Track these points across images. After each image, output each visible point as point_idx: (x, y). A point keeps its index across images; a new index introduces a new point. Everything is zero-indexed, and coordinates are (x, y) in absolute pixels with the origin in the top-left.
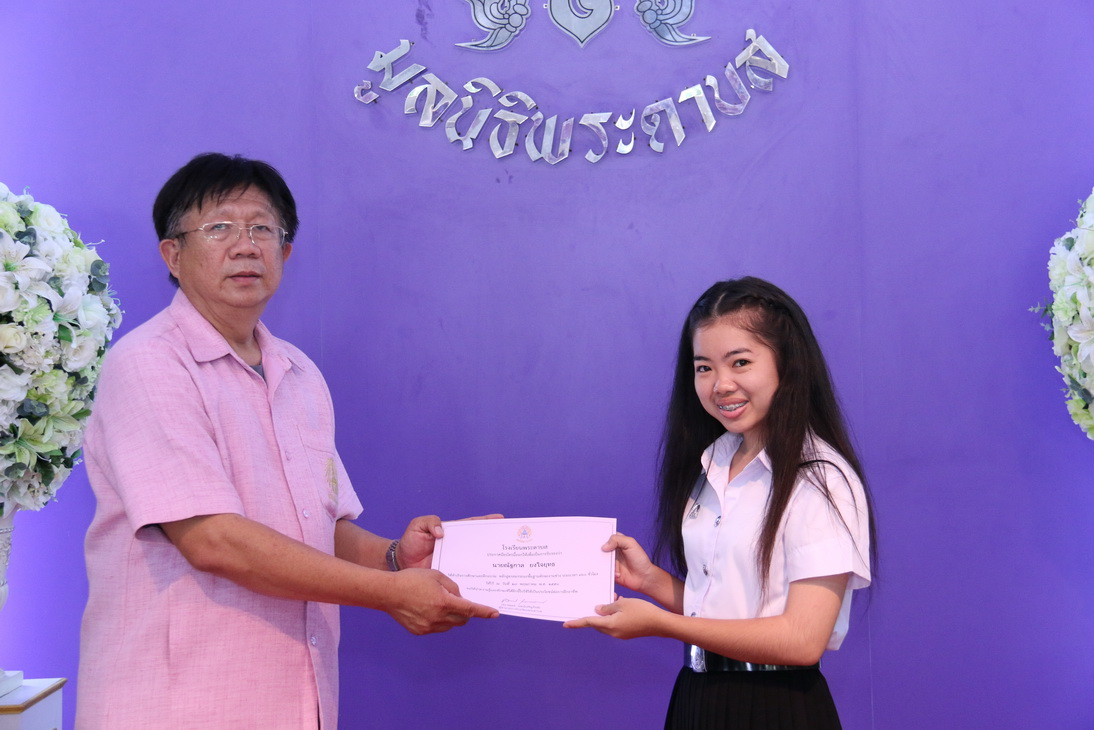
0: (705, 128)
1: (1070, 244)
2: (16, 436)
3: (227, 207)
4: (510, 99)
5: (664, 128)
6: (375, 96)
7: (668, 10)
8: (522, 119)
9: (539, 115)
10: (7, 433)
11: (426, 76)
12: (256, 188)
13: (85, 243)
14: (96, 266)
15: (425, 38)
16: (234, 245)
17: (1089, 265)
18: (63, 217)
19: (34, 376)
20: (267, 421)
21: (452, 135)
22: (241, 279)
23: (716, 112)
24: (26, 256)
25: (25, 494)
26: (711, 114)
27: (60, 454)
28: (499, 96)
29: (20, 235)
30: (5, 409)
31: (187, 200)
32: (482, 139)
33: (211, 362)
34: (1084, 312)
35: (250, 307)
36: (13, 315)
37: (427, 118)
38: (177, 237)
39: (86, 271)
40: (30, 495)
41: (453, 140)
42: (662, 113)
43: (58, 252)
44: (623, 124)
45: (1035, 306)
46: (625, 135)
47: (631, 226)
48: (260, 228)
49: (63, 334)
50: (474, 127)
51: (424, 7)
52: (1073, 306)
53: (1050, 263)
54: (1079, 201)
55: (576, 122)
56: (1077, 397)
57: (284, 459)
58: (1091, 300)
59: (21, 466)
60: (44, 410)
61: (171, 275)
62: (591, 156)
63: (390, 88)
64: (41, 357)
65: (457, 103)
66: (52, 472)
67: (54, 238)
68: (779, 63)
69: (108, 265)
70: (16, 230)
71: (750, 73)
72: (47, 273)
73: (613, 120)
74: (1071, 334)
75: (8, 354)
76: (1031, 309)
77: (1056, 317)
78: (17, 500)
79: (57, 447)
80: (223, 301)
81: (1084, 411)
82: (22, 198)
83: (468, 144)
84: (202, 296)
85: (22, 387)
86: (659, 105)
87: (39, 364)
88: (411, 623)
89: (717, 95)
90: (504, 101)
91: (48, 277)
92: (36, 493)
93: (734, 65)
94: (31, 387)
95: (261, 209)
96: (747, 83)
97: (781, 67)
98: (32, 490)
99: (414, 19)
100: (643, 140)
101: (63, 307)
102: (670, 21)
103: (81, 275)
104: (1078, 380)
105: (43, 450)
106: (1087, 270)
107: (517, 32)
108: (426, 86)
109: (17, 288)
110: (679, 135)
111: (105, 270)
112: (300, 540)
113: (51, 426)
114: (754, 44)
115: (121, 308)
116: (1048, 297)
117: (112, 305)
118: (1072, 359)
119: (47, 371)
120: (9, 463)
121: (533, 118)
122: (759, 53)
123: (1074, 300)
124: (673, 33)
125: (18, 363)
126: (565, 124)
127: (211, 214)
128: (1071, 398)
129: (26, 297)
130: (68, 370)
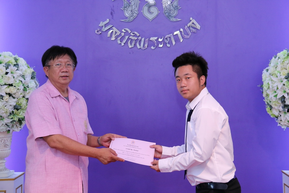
0: (180, 41)
1: (267, 70)
2: (13, 114)
3: (60, 60)
4: (133, 33)
5: (170, 41)
6: (100, 32)
7: (171, 13)
8: (136, 38)
9: (140, 38)
10: (11, 113)
11: (113, 28)
12: (67, 55)
13: (30, 67)
14: (33, 73)
15: (113, 19)
16: (62, 69)
17: (272, 75)
18: (25, 61)
19: (18, 99)
20: (69, 111)
21: (119, 42)
22: (64, 77)
23: (183, 38)
24: (16, 70)
25: (15, 128)
26: (181, 38)
27: (24, 118)
28: (130, 33)
29: (15, 65)
30: (11, 107)
31: (50, 58)
32: (126, 43)
33: (55, 97)
34: (270, 87)
35: (66, 84)
36: (13, 84)
37: (113, 38)
38: (48, 66)
39: (31, 74)
40: (16, 128)
41: (119, 43)
42: (170, 37)
43: (24, 69)
44: (160, 40)
45: (259, 85)
46: (161, 43)
47: (162, 65)
48: (68, 65)
49: (25, 89)
50: (124, 40)
51: (113, 11)
52: (268, 85)
53: (262, 75)
54: (270, 60)
55: (149, 39)
56: (269, 107)
57: (73, 121)
58: (272, 84)
59: (14, 121)
60: (20, 107)
61: (46, 76)
62: (152, 48)
63: (104, 31)
64: (19, 95)
65: (120, 34)
66: (22, 122)
67: (23, 66)
68: (198, 26)
69: (36, 73)
70: (14, 64)
71: (191, 28)
72: (21, 74)
73: (158, 39)
74: (267, 92)
75: (12, 94)
76: (258, 86)
77: (264, 88)
78: (14, 129)
79: (23, 116)
80: (59, 83)
81: (270, 110)
82: (15, 56)
83: (123, 44)
84: (54, 81)
85: (15, 102)
86: (169, 36)
87: (19, 96)
88: (103, 161)
89: (183, 34)
90: (132, 34)
91: (21, 75)
92: (18, 128)
93: (187, 26)
94: (17, 102)
95: (69, 60)
96: (190, 30)
97: (198, 27)
98: (17, 127)
99: (110, 14)
100: (165, 44)
101: (25, 83)
102: (172, 15)
103: (29, 75)
104: (269, 103)
105: (20, 117)
106: (271, 77)
107: (135, 18)
108: (113, 30)
109: (14, 78)
110: (174, 43)
111: (35, 74)
112: (77, 141)
113: (22, 111)
114: (192, 21)
115: (39, 83)
116: (262, 83)
117: (37, 82)
118: (267, 98)
119: (21, 98)
120: (12, 120)
121: (139, 38)
122: (193, 23)
123: (268, 84)
124: (173, 18)
125: (14, 96)
126: (146, 40)
127: (56, 61)
128: (267, 107)
129: (16, 80)
130: (26, 98)
